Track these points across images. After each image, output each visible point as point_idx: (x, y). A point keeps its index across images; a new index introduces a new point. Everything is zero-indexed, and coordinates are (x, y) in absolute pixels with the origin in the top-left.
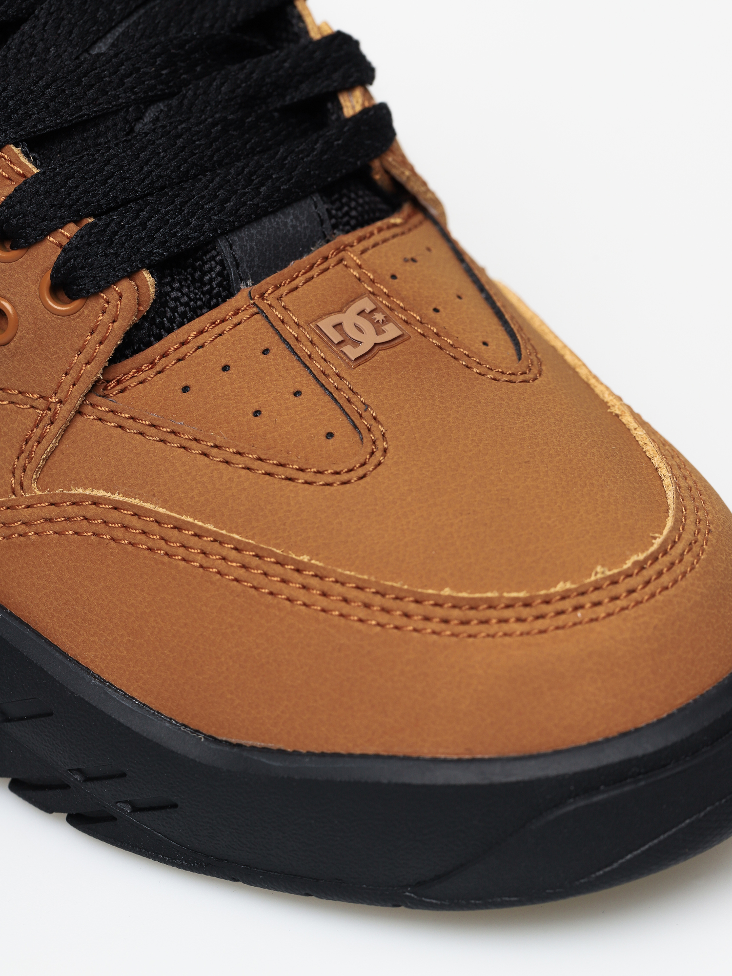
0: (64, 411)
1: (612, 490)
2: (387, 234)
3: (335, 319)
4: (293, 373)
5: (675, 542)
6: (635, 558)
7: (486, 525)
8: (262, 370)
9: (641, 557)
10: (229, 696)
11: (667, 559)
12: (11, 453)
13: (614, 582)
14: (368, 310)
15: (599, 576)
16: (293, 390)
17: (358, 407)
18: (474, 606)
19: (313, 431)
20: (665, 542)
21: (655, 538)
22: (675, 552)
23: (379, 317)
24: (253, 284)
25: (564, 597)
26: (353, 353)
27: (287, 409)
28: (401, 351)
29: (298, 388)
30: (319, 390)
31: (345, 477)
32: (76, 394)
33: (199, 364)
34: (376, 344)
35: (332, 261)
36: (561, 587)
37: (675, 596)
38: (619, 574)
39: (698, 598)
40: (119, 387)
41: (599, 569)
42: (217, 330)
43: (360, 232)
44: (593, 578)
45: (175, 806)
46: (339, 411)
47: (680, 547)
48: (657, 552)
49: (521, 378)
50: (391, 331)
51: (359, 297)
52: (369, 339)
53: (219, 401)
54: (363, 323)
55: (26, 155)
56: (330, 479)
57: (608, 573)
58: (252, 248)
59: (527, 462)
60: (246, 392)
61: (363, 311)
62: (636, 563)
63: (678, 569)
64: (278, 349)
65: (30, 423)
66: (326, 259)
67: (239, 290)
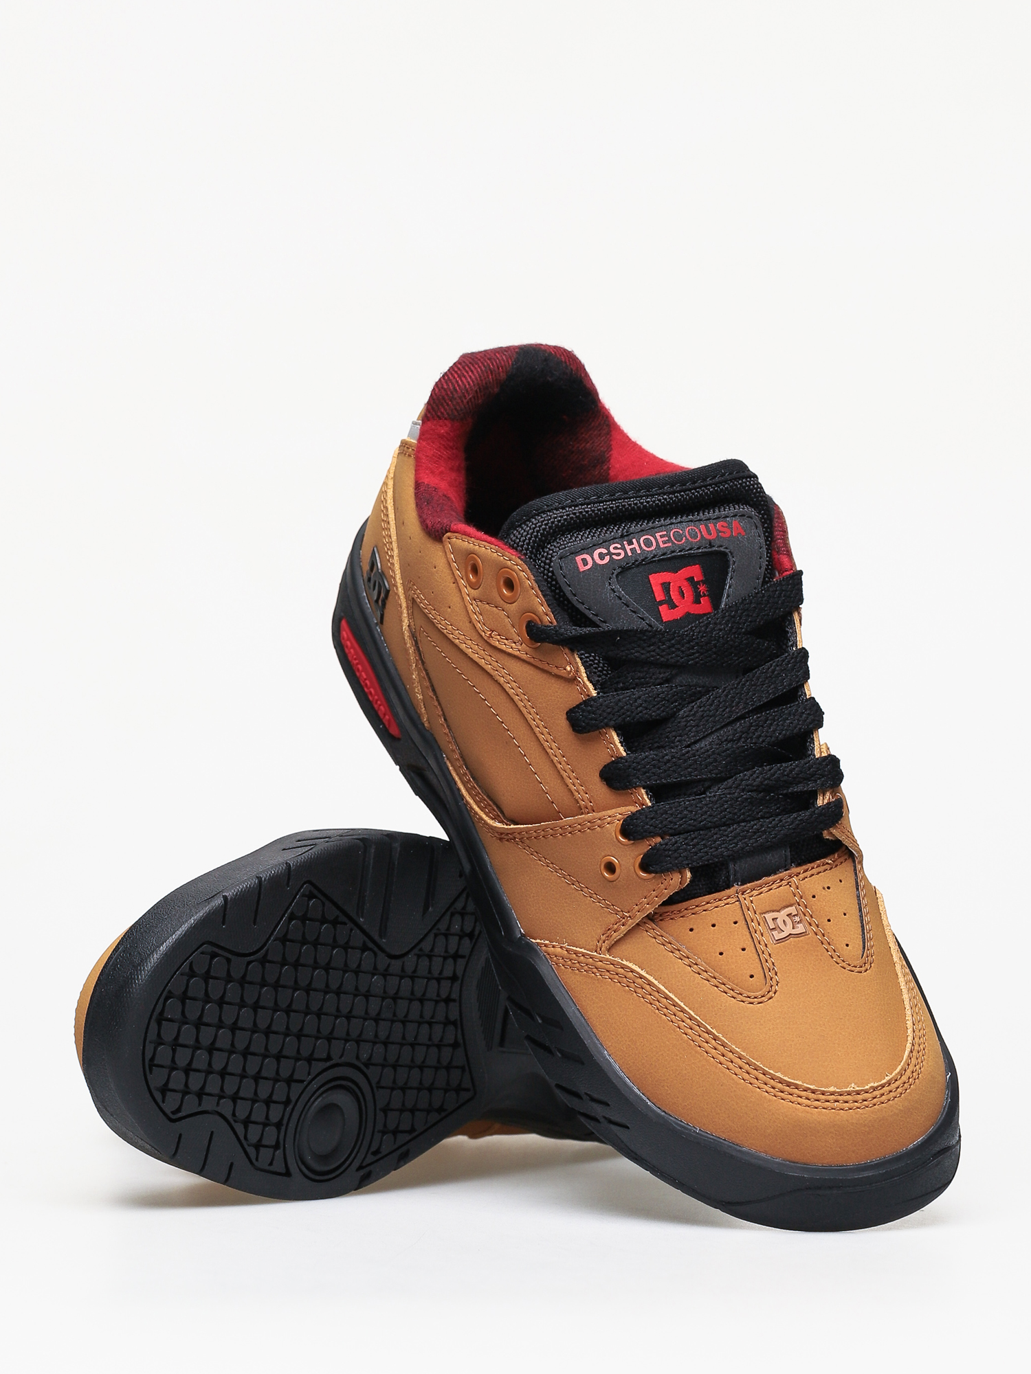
0: (631, 923)
1: (877, 1044)
2: (822, 868)
3: (775, 915)
4: (745, 938)
5: (896, 1080)
6: (872, 1084)
7: (809, 1046)
8: (731, 932)
9: (876, 1085)
10: (666, 1088)
11: (889, 1088)
12: (600, 931)
13: (858, 1093)
14: (794, 914)
15: (852, 1089)
16: (742, 947)
17: (769, 965)
18: (789, 1084)
19: (745, 972)
20: (891, 1079)
21: (887, 1076)
22: (893, 1086)
23: (797, 919)
24: (741, 885)
25: (832, 1094)
26: (778, 936)
27: (736, 956)
28: (802, 941)
29: (745, 947)
30: (754, 951)
31: (752, 1000)
32: (640, 917)
33: (701, 919)
34: (790, 934)
35: (784, 882)
36: (832, 1089)
37: (885, 1108)
38: (862, 1090)
39: (897, 1111)
40: (661, 918)
41: (853, 1085)
42: (716, 904)
43: (805, 867)
44: (848, 1089)
45: (628, 1128)
46: (760, 965)
47: (898, 1083)
48: (885, 1084)
49: (858, 969)
50: (800, 928)
51: (791, 905)
52: (788, 930)
53: (705, 942)
54: (788, 920)
55: (647, 794)
56: (744, 999)
57: (858, 1089)
58: (745, 867)
59: (841, 1019)
60: (720, 941)
61: (791, 914)
62: (871, 1087)
63: (892, 1094)
64: (741, 923)
65: (613, 920)
66: (782, 880)
67: (733, 886)
